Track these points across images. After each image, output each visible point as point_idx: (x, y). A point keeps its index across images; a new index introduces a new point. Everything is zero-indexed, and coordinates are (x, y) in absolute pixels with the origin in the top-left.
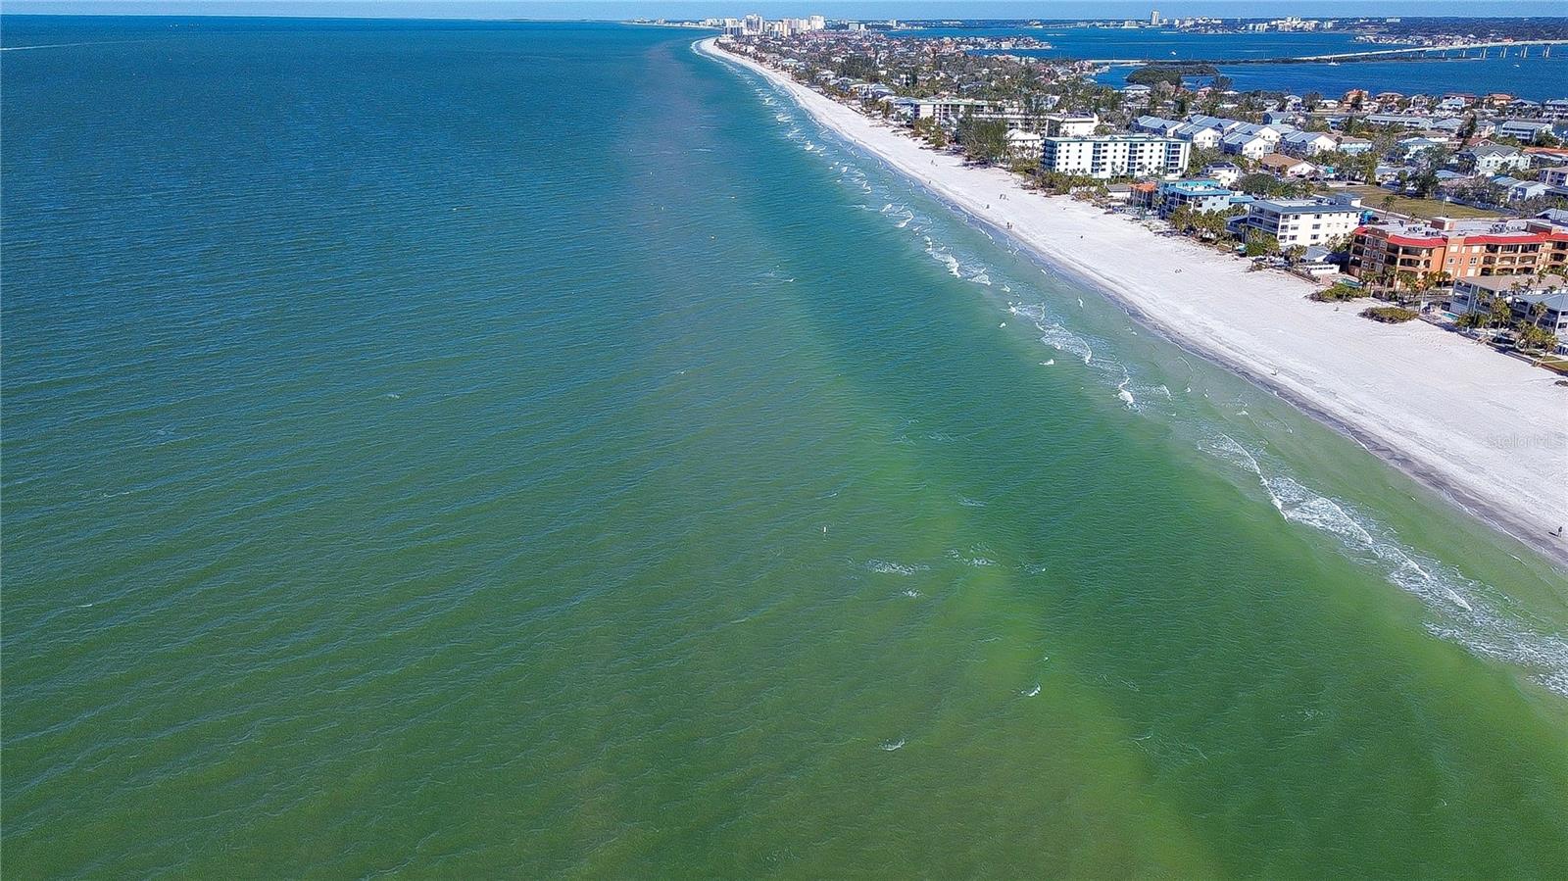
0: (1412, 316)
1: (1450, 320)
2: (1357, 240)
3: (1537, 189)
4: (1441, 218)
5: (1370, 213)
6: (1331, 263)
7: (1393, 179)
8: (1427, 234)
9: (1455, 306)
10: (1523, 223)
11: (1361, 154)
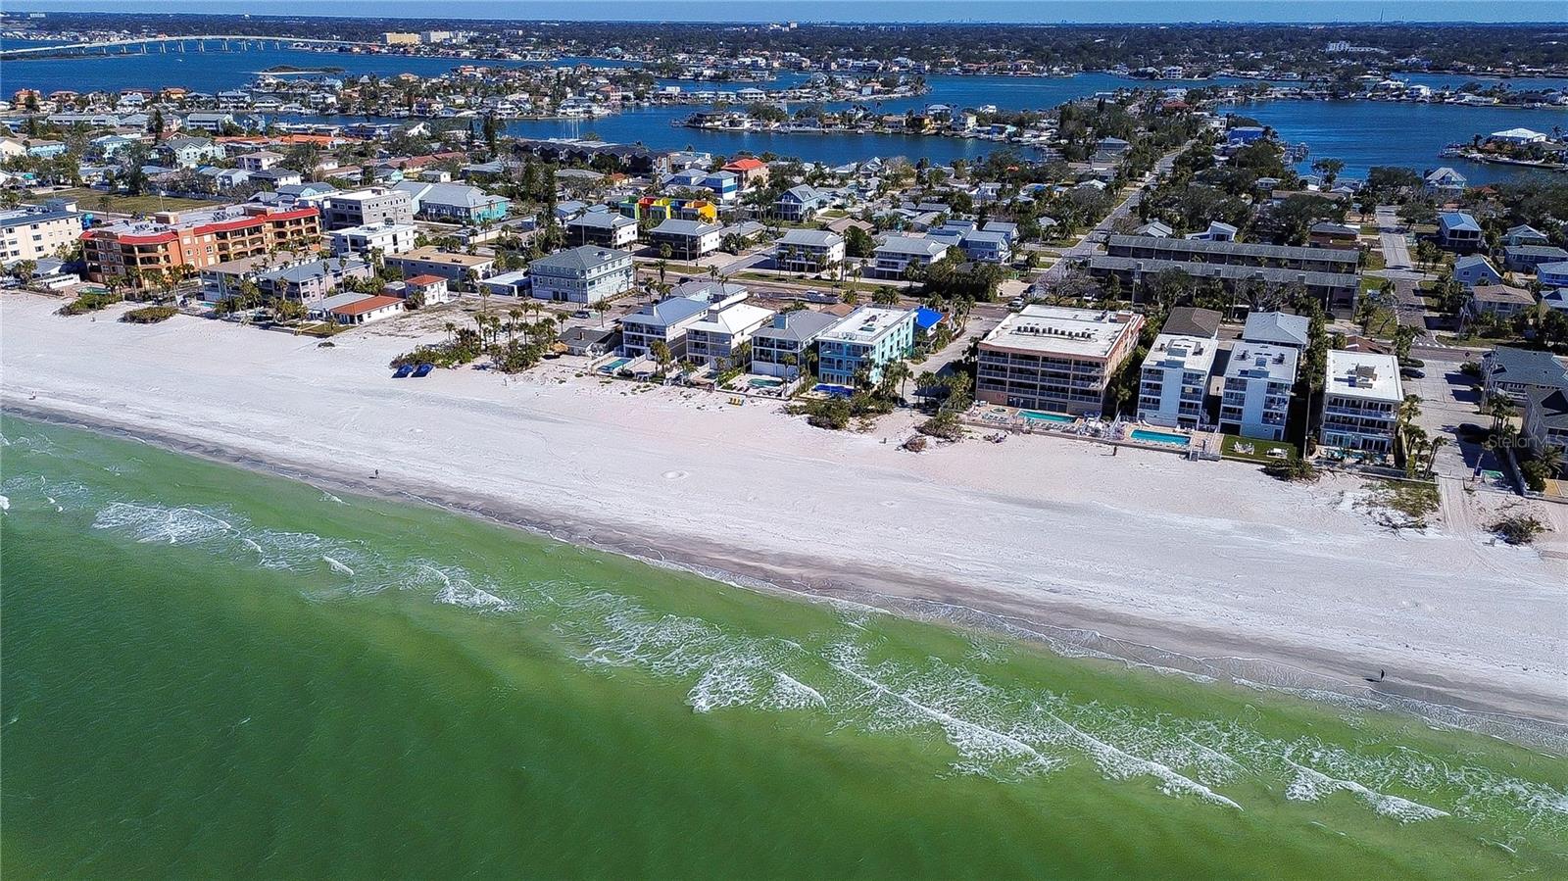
0: (173, 312)
1: (209, 309)
2: (87, 245)
3: (240, 176)
4: (163, 213)
5: (90, 216)
6: (68, 273)
7: (100, 179)
8: (156, 230)
9: (207, 294)
10: (239, 208)
11: (57, 156)
